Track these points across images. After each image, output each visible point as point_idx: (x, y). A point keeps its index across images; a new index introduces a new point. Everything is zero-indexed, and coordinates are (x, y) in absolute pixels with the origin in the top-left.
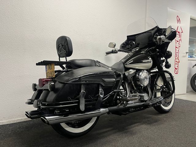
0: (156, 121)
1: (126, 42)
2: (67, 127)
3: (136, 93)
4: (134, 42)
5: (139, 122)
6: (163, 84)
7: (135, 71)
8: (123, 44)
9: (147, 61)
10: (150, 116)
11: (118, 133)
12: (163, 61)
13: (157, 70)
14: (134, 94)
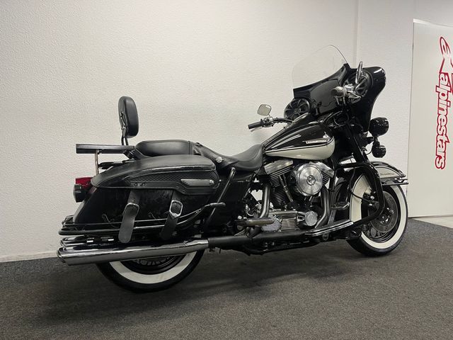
0: (339, 272)
1: (292, 102)
2: (126, 272)
3: (292, 210)
4: (308, 103)
5: (299, 272)
6: (368, 192)
7: (291, 163)
8: (288, 107)
9: (317, 142)
10: (337, 260)
11: (237, 291)
12: (369, 140)
13: (354, 161)
14: (286, 212)
